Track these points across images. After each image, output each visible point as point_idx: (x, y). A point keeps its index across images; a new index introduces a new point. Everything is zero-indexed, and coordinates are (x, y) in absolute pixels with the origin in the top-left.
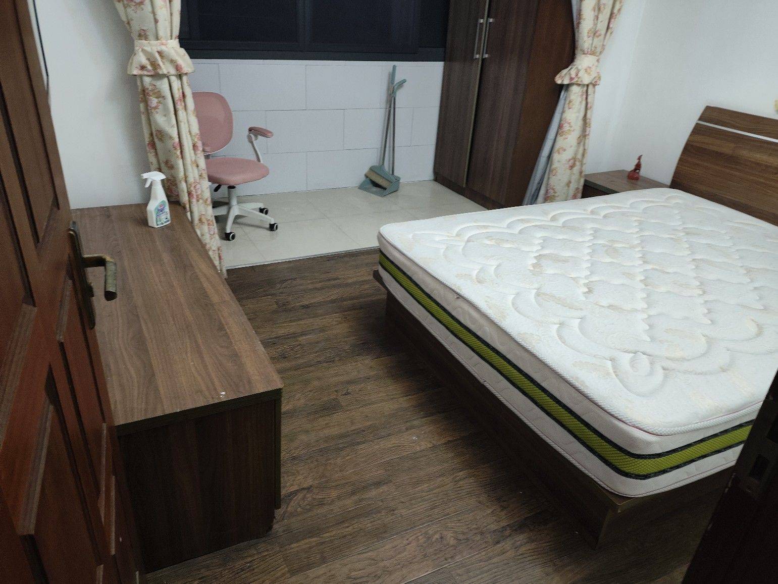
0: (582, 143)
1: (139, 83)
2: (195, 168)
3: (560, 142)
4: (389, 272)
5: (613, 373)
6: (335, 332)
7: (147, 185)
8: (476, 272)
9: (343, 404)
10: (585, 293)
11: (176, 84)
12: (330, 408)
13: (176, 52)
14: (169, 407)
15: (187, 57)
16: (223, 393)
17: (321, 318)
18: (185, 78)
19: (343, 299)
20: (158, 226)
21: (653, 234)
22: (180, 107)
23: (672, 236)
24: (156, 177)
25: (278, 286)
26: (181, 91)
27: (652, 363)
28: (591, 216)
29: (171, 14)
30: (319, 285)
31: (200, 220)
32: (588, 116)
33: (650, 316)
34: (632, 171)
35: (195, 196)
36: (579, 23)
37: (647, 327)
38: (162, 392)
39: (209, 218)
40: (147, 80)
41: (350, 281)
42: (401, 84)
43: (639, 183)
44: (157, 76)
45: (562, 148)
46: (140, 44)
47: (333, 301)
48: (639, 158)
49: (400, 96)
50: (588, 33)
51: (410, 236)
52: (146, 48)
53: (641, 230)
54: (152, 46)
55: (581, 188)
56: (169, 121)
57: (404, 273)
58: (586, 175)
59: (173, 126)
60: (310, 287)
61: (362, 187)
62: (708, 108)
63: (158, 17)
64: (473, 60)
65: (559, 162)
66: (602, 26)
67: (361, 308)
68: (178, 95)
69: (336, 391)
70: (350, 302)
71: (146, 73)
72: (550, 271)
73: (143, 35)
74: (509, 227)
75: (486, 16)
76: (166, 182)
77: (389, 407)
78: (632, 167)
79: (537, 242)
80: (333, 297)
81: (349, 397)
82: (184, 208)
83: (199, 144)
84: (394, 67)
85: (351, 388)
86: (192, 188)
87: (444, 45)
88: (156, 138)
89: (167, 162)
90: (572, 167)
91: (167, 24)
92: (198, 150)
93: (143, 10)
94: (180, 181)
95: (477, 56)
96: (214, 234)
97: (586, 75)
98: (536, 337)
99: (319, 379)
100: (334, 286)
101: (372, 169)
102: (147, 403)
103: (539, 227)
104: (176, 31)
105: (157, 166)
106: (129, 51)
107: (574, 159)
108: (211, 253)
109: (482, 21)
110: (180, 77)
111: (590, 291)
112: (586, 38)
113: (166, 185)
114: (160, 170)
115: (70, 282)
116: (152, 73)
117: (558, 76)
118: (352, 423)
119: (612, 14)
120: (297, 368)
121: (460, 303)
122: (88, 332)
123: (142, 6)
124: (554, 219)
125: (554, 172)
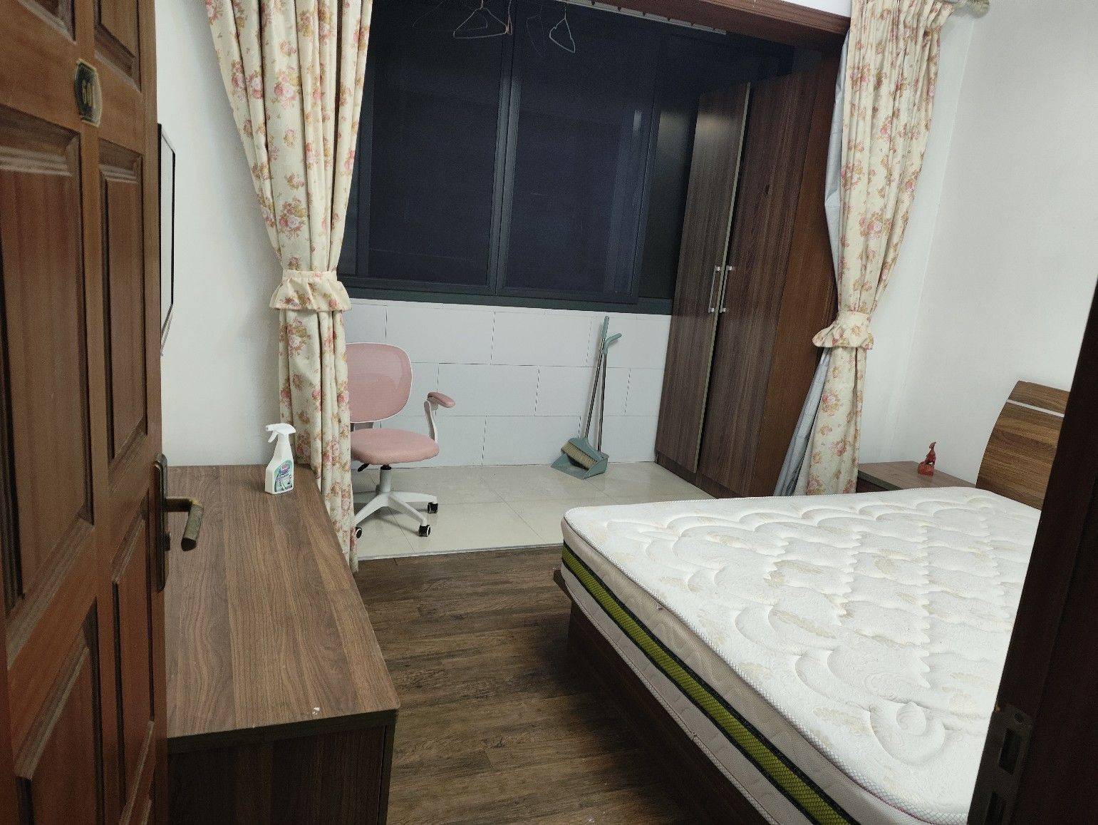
0: (853, 422)
1: (281, 318)
2: (336, 423)
3: (823, 419)
4: (572, 572)
5: (871, 728)
6: (494, 655)
7: (271, 440)
8: (689, 577)
9: (492, 760)
10: (841, 616)
11: (327, 322)
12: (472, 765)
13: (332, 285)
14: (242, 721)
15: (345, 292)
16: (318, 709)
17: (478, 634)
18: (338, 316)
19: (512, 611)
20: (277, 493)
21: (947, 545)
22: (327, 348)
23: (973, 550)
24: (284, 431)
25: (425, 586)
26: (332, 330)
27: (929, 719)
28: (859, 517)
29: (331, 243)
30: (480, 590)
31: (333, 489)
32: (859, 387)
33: (932, 655)
34: (922, 463)
35: (331, 458)
36: (841, 274)
37: (928, 669)
38: (237, 700)
39: (345, 487)
40: (292, 316)
41: (525, 586)
42: (615, 339)
43: (934, 479)
44: (305, 311)
45: (828, 427)
46: (287, 273)
47: (496, 613)
48: (932, 447)
49: (612, 353)
50: (854, 285)
51: (605, 524)
52: (296, 279)
53: (930, 539)
54: (303, 277)
55: (855, 480)
56: (312, 364)
57: (592, 573)
58: (860, 465)
59: (316, 371)
60: (469, 590)
61: (556, 465)
62: (1020, 384)
63: (315, 245)
64: (707, 314)
65: (823, 444)
66: (872, 277)
67: (536, 624)
68: (327, 334)
69: (485, 741)
70: (522, 615)
71: (291, 307)
72: (796, 583)
73: (294, 264)
74: (742, 521)
75: (724, 263)
76: (296, 437)
77: (558, 770)
78: (923, 458)
79: (780, 544)
80: (498, 607)
81: (502, 751)
82: (315, 473)
83: (346, 394)
84: (607, 319)
85: (508, 738)
86: (329, 448)
87: (671, 295)
88: (294, 383)
89: (301, 415)
90: (841, 453)
91: (325, 253)
92: (343, 401)
93: (298, 236)
94: (315, 439)
95: (713, 310)
96: (348, 509)
97: (854, 336)
98: (765, 670)
99: (463, 720)
100: (501, 592)
101: (571, 443)
102: (214, 713)
103: (785, 524)
104: (335, 261)
105: (289, 419)
106: (277, 281)
107: (844, 441)
108: (340, 535)
109: (719, 269)
110: (333, 314)
111: (849, 614)
112: (851, 291)
113: (297, 443)
114: (292, 423)
115: (143, 523)
116: (299, 308)
117: (816, 337)
118: (502, 790)
119: (884, 263)
120: (432, 703)
121: (664, 617)
122: (154, 594)
123: (298, 232)
124: (807, 516)
125: (817, 458)
